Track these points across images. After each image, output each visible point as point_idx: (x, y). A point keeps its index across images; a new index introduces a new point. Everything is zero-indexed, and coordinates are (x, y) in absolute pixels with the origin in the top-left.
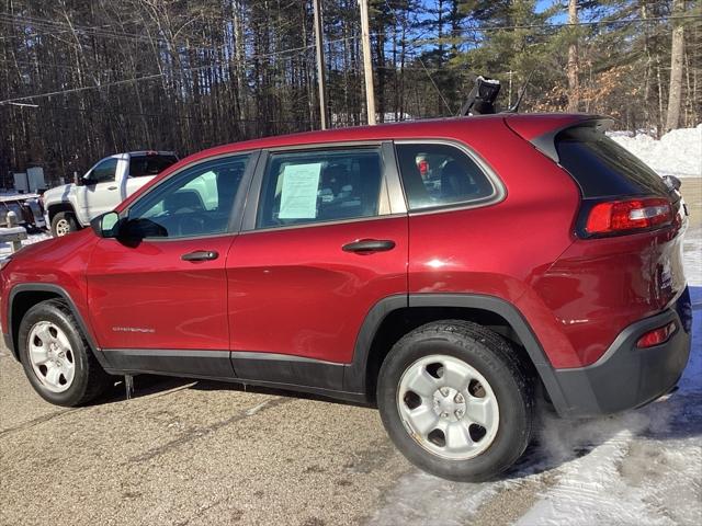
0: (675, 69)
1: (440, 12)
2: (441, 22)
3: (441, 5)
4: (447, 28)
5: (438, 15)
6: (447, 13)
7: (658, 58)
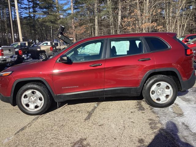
0: (96, 27)
1: (29, 5)
2: (29, 8)
3: (29, 3)
4: (31, 10)
5: (28, 6)
6: (31, 6)
7: (92, 24)
